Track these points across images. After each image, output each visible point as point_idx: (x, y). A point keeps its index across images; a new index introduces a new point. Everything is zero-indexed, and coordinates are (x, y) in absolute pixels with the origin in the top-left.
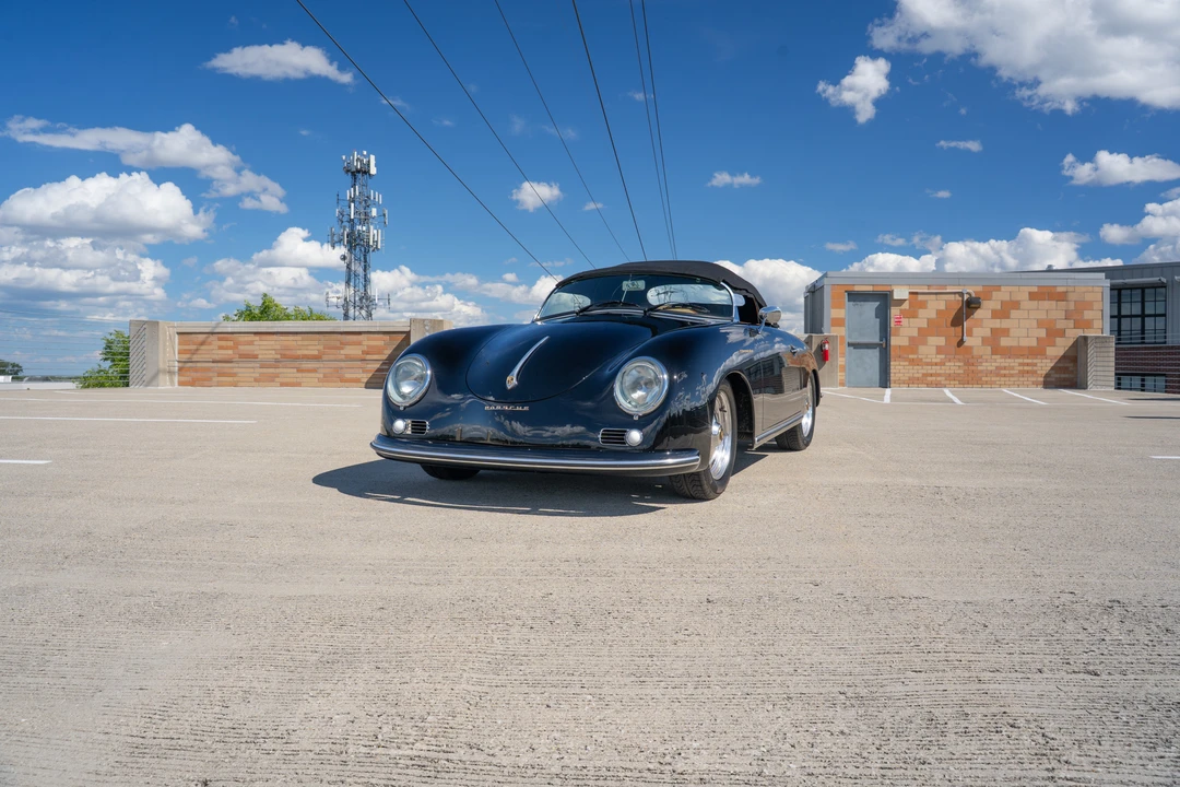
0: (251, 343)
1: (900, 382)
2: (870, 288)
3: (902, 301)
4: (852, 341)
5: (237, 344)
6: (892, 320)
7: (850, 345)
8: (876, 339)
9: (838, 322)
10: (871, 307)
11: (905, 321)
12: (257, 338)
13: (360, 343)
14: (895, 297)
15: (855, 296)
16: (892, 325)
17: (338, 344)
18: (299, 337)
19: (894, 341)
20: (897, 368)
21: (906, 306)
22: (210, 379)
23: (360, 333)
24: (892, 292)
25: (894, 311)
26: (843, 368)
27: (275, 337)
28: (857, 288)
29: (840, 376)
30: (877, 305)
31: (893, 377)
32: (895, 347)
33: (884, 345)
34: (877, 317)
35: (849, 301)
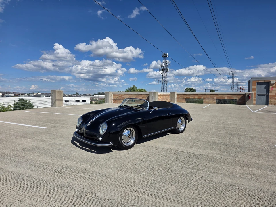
1: (272, 104)
2: (264, 81)
3: (273, 84)
4: (258, 94)
5: (122, 96)
6: (270, 89)
7: (257, 95)
8: (265, 94)
9: (254, 89)
10: (263, 86)
11: (274, 89)
13: (142, 96)
14: (271, 83)
15: (259, 83)
16: (270, 90)
17: (138, 96)
19: (270, 94)
20: (271, 100)
21: (274, 85)
22: (118, 102)
23: (142, 94)
24: (270, 82)
25: (271, 87)
26: (254, 100)
28: (260, 81)
29: (254, 102)
30: (265, 85)
31: (270, 103)
32: (271, 95)
33: (267, 95)
34: (265, 89)
35: (258, 84)
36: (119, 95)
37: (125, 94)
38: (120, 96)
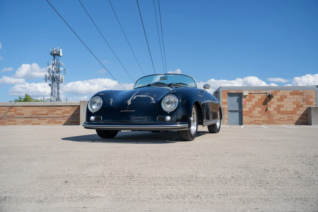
0: (22, 110)
1: (246, 123)
2: (235, 92)
3: (246, 96)
4: (230, 109)
5: (16, 110)
6: (243, 102)
7: (229, 111)
8: (238, 109)
9: (225, 103)
10: (235, 98)
11: (247, 103)
12: (24, 108)
13: (62, 110)
14: (244, 94)
15: (230, 95)
16: (243, 104)
17: (54, 110)
18: (40, 108)
19: (244, 109)
20: (245, 118)
21: (247, 97)
22: (5, 123)
23: (62, 106)
24: (243, 93)
25: (244, 100)
26: (227, 118)
27: (31, 107)
28: (231, 92)
29: (226, 121)
30: (238, 97)
31: (244, 122)
32: (244, 111)
33: (240, 111)
34: (237, 102)
35: (228, 96)
36: (10, 108)
37: (23, 106)
38: (11, 110)
